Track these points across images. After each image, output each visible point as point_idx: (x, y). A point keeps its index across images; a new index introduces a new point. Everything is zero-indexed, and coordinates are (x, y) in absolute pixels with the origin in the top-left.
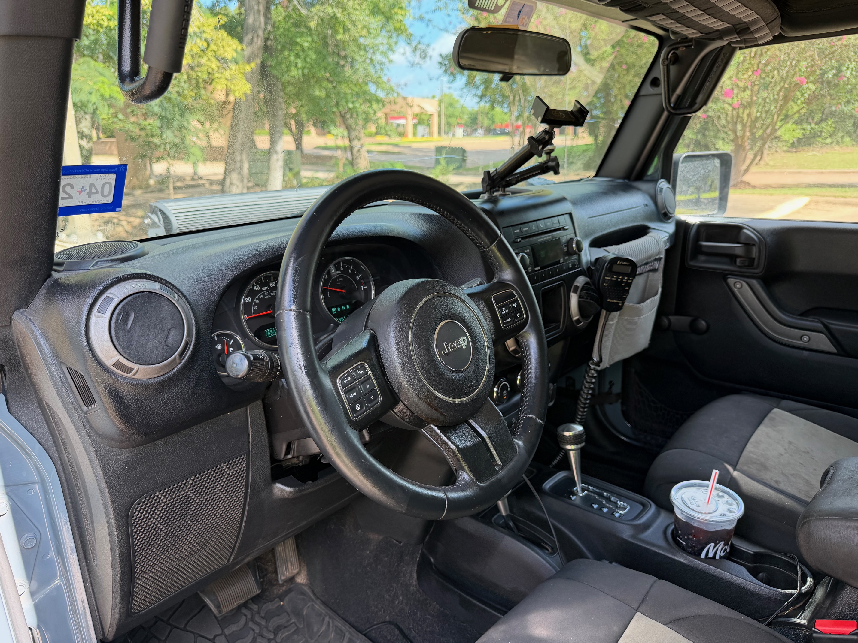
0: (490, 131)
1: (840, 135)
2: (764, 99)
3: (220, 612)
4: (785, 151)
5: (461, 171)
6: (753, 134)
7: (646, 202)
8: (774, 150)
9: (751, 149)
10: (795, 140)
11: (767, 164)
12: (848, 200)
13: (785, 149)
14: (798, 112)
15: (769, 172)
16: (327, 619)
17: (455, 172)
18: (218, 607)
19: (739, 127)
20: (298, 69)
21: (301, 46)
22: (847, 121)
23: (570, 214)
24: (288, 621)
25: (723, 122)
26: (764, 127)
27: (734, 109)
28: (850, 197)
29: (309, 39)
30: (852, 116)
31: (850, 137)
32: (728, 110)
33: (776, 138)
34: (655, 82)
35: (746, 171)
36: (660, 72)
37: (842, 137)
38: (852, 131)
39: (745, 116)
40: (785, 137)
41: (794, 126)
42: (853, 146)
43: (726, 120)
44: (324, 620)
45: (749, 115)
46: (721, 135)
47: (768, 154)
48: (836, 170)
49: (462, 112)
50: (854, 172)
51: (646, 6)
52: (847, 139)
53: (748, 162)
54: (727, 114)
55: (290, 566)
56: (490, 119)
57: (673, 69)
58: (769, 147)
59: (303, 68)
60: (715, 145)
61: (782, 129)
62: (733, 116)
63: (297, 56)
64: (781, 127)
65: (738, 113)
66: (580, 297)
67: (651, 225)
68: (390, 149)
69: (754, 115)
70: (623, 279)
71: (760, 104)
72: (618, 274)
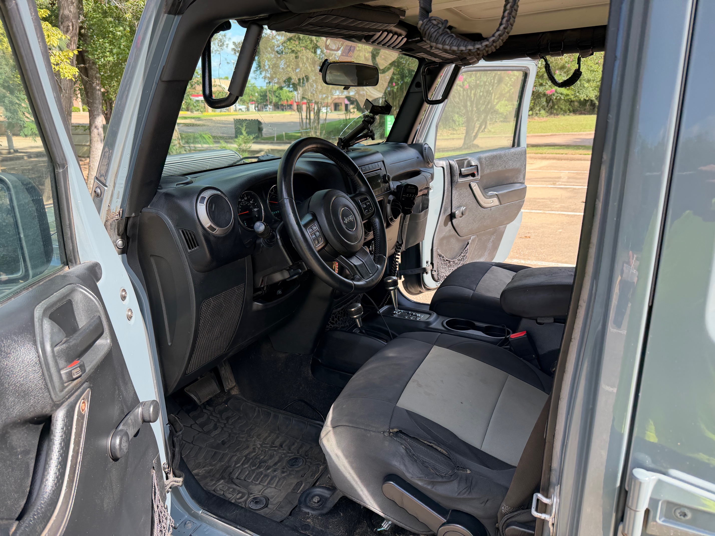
0: (278, 107)
1: (538, 108)
2: (485, 83)
3: (201, 402)
4: (501, 121)
5: (259, 140)
6: (478, 109)
7: (418, 156)
8: (494, 120)
9: (478, 120)
10: (508, 112)
11: (490, 131)
12: (544, 155)
13: (501, 119)
14: (509, 91)
15: (492, 137)
16: (257, 409)
17: (254, 140)
18: (199, 399)
19: (469, 104)
20: (113, 55)
21: (113, 34)
22: (542, 98)
23: (383, 161)
24: (232, 414)
25: (457, 100)
26: (486, 103)
27: (464, 90)
28: (545, 153)
29: (121, 28)
30: (545, 95)
31: (544, 110)
32: (460, 91)
33: (495, 111)
34: (418, 85)
35: (475, 137)
36: (421, 79)
37: (540, 110)
38: (546, 105)
39: (472, 95)
40: (501, 110)
41: (506, 102)
42: (547, 116)
43: (459, 99)
44: (255, 410)
45: (475, 94)
46: (457, 110)
47: (490, 124)
48: (536, 134)
49: (254, 90)
50: (548, 136)
51: (415, 49)
52: (543, 112)
53: (476, 129)
54: (460, 94)
55: (230, 382)
56: (277, 96)
57: (428, 77)
58: (491, 118)
59: (118, 54)
60: (452, 117)
61: (499, 105)
62: (464, 95)
63: (111, 43)
64: (497, 103)
65: (467, 93)
66: (392, 206)
67: (422, 169)
68: (193, 121)
69: (478, 95)
70: (412, 196)
71: (482, 86)
72: (409, 193)
